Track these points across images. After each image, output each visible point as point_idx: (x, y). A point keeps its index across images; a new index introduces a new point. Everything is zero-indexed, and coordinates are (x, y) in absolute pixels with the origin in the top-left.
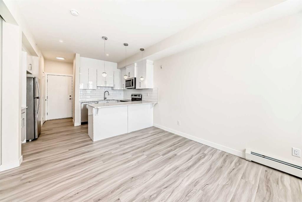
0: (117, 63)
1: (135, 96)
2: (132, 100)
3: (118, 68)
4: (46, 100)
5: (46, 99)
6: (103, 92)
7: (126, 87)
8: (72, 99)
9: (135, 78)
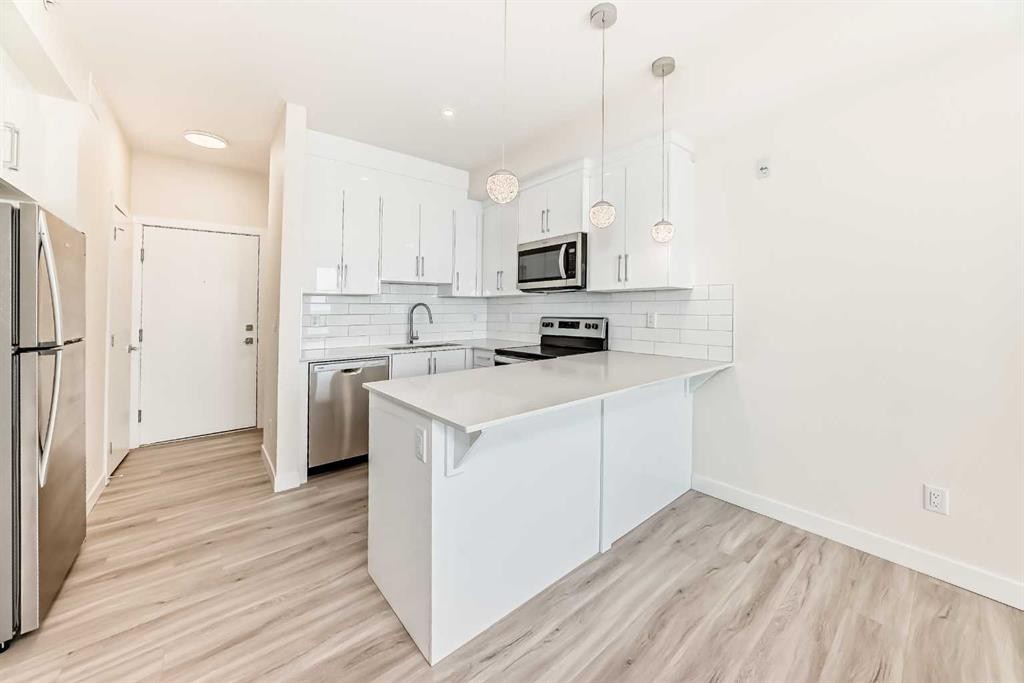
0: (467, 173)
1: (563, 325)
2: (542, 345)
3: (469, 198)
4: (131, 349)
5: (135, 342)
6: (403, 310)
7: (520, 281)
8: (255, 341)
9: (584, 236)
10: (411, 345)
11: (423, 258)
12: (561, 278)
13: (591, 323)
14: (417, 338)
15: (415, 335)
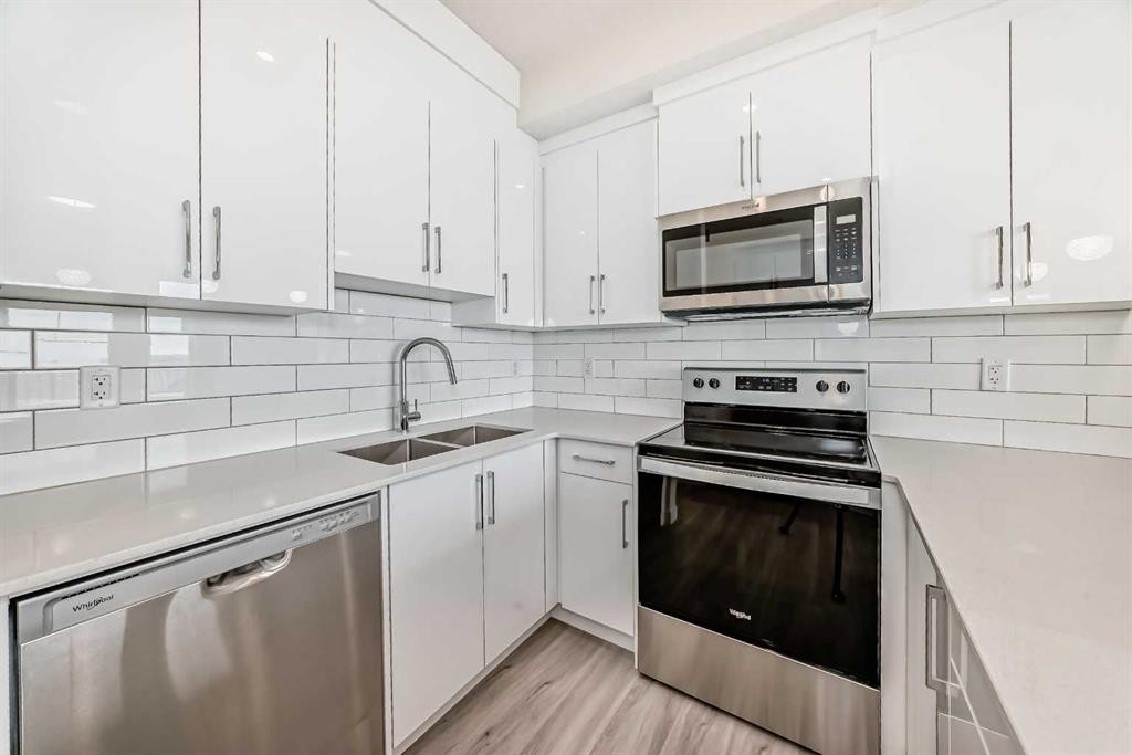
1: (747, 383)
10: (404, 436)
11: (438, 230)
12: (810, 282)
13: (832, 380)
14: (417, 417)
15: (411, 410)
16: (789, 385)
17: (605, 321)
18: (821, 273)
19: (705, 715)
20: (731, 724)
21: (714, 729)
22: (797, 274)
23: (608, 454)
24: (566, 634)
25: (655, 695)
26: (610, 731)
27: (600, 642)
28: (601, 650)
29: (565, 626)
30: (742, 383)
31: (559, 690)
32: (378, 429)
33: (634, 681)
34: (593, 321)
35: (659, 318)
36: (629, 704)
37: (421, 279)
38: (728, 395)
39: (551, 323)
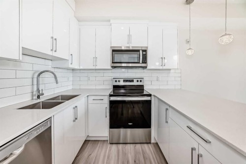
1: (126, 81)
10: (39, 101)
11: (56, 39)
12: (139, 63)
13: (139, 80)
14: (43, 94)
15: (41, 92)
16: (132, 81)
17: (97, 68)
18: (141, 62)
19: (124, 145)
20: (129, 145)
21: (127, 147)
22: (136, 61)
23: (102, 98)
24: (90, 142)
25: (114, 146)
26: (108, 158)
27: (99, 141)
28: (100, 142)
29: (89, 141)
30: (124, 81)
31: (94, 155)
32: (28, 100)
33: (109, 146)
34: (94, 68)
35: (110, 68)
36: (110, 150)
37: (50, 53)
38: (122, 83)
39: (81, 68)
